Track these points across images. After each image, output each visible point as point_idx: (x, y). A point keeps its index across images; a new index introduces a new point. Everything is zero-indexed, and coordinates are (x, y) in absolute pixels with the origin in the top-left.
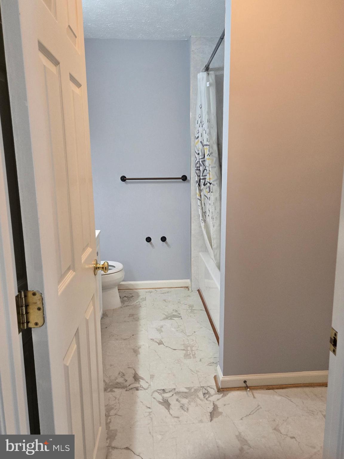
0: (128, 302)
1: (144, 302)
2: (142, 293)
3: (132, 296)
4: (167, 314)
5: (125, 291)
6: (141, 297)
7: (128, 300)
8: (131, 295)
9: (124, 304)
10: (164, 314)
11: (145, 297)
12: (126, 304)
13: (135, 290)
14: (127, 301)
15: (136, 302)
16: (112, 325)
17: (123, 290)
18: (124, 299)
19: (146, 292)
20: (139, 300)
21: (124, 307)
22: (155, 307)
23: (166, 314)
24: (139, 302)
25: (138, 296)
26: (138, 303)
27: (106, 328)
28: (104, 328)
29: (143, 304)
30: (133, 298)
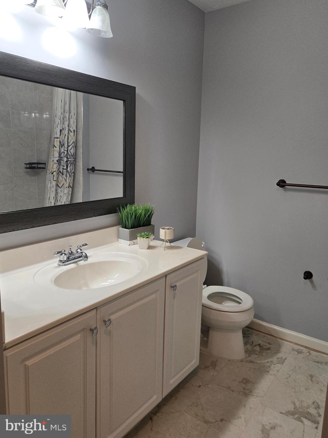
0: (256, 356)
1: (278, 366)
2: (286, 347)
3: (269, 349)
4: (298, 406)
5: (265, 336)
6: (280, 355)
7: (260, 352)
8: (268, 346)
9: (250, 356)
10: (294, 403)
11: (286, 359)
12: (253, 357)
13: (280, 340)
14: (257, 354)
15: (267, 361)
16: (209, 386)
17: (263, 334)
18: (255, 348)
19: (293, 350)
20: (274, 359)
21: (246, 361)
22: (288, 382)
23: (298, 404)
24: (271, 362)
25: (278, 351)
26: (268, 364)
27: (200, 386)
28: (196, 386)
29: (275, 368)
30: (269, 351)
